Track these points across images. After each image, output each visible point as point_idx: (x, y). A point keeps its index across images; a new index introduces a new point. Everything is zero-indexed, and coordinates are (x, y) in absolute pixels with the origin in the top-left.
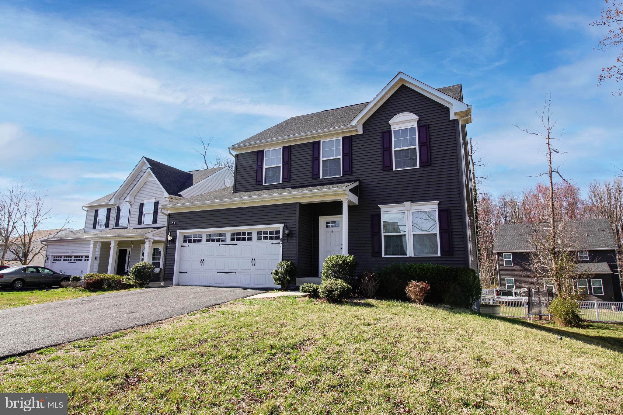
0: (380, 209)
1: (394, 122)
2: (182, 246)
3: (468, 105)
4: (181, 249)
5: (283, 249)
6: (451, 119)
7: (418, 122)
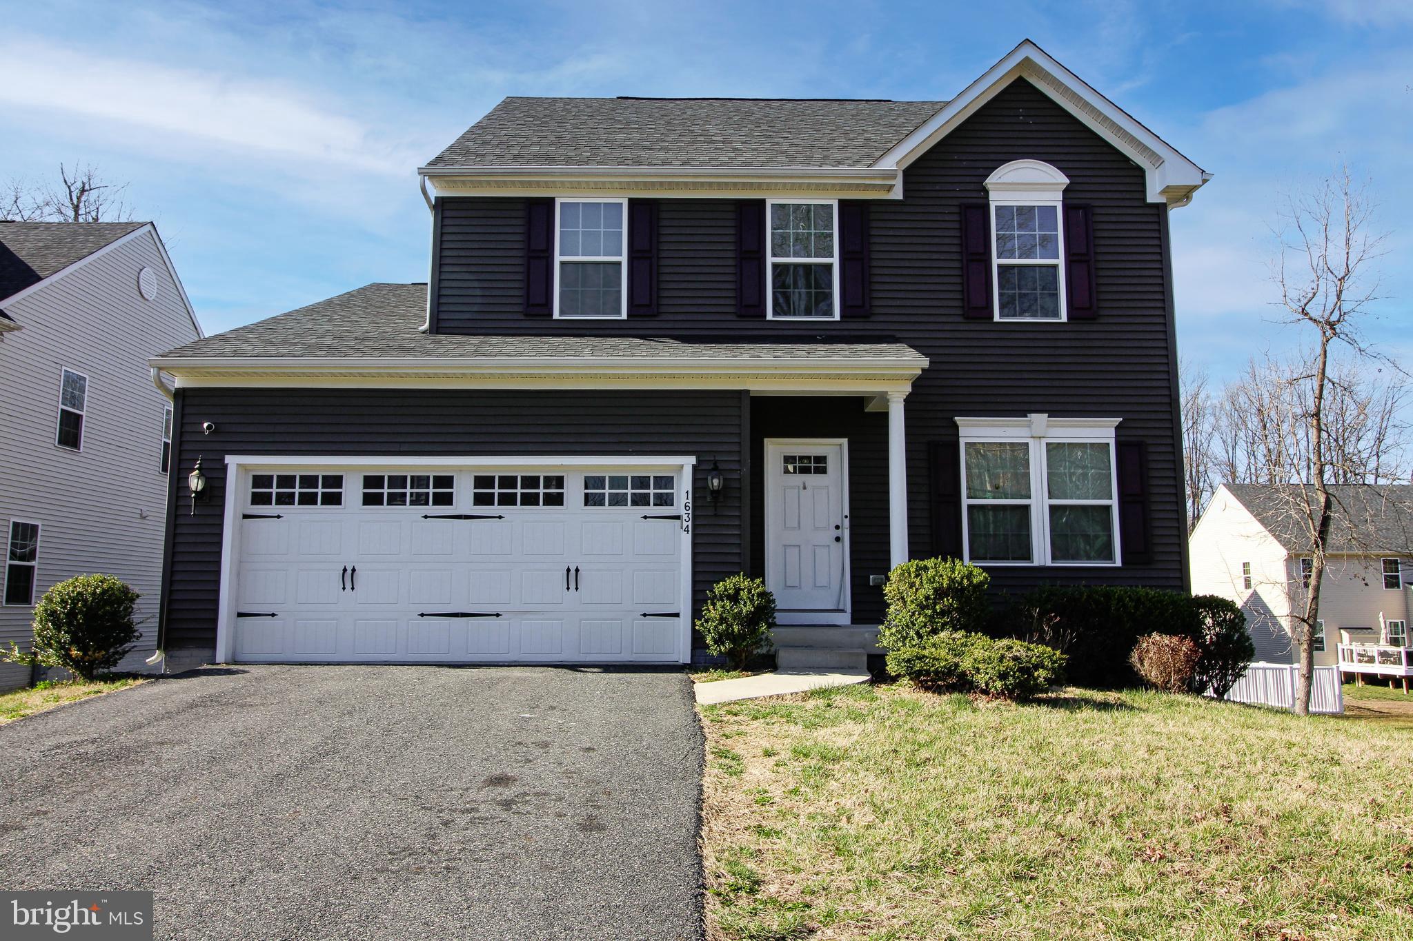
0: (956, 427)
1: (999, 181)
2: (245, 517)
3: (1203, 171)
4: (242, 526)
5: (694, 536)
6: (1149, 200)
7: (1065, 192)
